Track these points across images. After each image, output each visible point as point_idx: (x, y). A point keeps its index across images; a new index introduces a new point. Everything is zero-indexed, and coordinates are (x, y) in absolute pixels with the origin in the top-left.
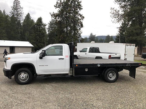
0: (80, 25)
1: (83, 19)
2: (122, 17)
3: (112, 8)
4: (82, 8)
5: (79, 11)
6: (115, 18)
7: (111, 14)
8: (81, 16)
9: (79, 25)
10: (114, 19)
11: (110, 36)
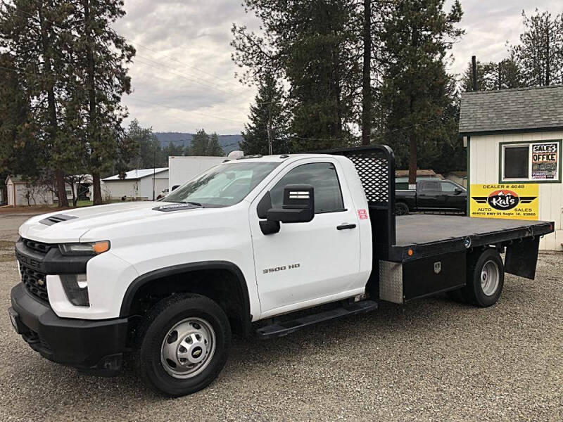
0: (116, 81)
2: (274, 65)
3: (238, 29)
5: (110, 20)
6: (250, 65)
7: (234, 51)
8: (119, 42)
9: (110, 81)
10: (246, 68)
11: (207, 136)
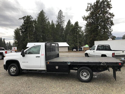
1: (112, 17)
4: (111, 6)
5: (109, 10)
9: (109, 23)
